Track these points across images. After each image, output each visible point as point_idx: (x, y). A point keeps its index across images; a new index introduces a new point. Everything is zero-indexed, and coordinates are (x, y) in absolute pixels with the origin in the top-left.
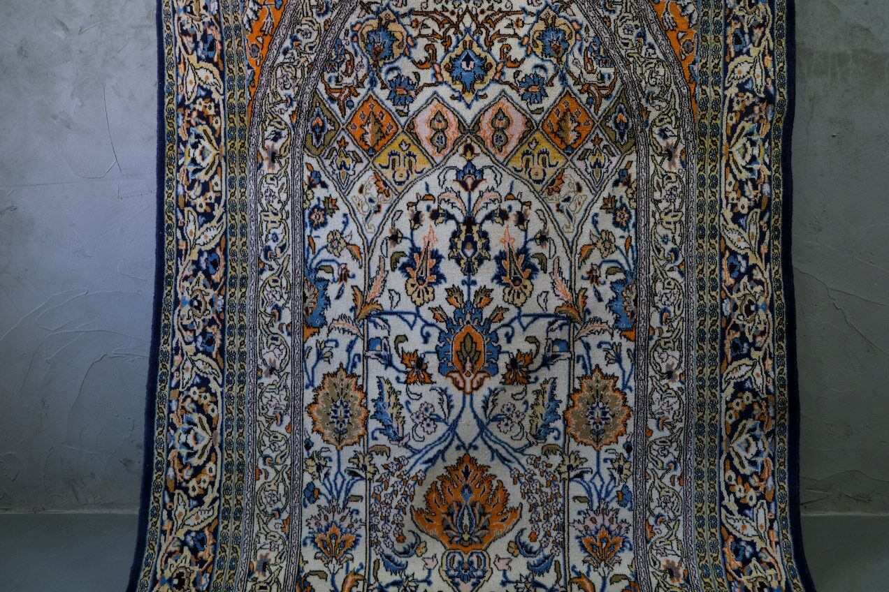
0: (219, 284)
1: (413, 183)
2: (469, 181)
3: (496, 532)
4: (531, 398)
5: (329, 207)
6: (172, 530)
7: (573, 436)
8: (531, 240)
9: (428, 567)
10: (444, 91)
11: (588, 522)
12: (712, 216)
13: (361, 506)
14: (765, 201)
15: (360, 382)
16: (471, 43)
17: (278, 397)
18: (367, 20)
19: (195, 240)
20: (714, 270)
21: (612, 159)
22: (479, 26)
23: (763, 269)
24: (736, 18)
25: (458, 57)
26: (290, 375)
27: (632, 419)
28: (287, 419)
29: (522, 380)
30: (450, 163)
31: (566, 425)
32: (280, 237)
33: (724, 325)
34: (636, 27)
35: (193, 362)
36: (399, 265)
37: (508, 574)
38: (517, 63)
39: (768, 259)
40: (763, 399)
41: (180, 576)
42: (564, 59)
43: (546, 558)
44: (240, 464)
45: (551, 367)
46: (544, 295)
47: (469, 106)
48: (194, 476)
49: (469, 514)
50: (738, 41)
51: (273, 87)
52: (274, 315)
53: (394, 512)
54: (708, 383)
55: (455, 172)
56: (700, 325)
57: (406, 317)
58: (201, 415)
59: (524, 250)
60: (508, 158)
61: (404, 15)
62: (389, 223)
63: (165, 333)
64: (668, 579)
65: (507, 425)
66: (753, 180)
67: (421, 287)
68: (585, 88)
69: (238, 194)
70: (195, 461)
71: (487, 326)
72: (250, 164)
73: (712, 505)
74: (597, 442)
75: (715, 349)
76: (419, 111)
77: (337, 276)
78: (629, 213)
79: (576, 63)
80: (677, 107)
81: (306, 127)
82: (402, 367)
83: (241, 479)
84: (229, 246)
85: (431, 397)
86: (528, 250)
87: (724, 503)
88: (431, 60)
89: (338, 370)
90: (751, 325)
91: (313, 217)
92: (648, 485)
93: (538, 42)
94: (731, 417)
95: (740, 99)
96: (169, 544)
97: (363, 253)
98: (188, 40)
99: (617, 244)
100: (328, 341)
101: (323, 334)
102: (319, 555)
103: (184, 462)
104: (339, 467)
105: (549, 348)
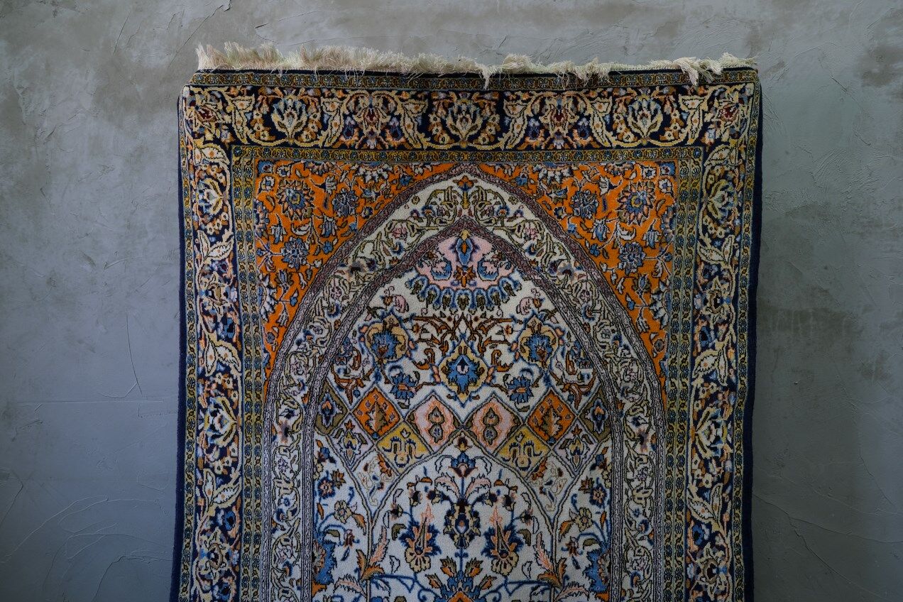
0: (234, 539)
1: (415, 465)
2: (463, 469)
5: (337, 480)
8: (517, 518)
12: (679, 491)
14: (727, 476)
16: (466, 349)
18: (373, 323)
19: (213, 498)
20: (680, 539)
21: (590, 446)
22: (473, 332)
23: (725, 536)
24: (703, 317)
25: (454, 361)
30: (446, 452)
32: (292, 502)
33: (688, 587)
34: (613, 331)
36: (399, 535)
38: (506, 367)
39: (729, 526)
42: (548, 363)
46: (528, 564)
47: (463, 405)
50: (704, 337)
51: (287, 372)
52: (285, 572)
55: (450, 460)
56: (667, 587)
57: (405, 581)
59: (511, 528)
60: (497, 450)
61: (406, 320)
62: (391, 499)
63: (184, 582)
66: (716, 458)
67: (418, 556)
68: (567, 387)
69: (254, 462)
71: (476, 593)
72: (265, 436)
76: (419, 405)
77: (342, 540)
78: (605, 492)
79: (559, 366)
80: (649, 398)
81: (317, 409)
84: (245, 506)
86: (514, 527)
88: (430, 362)
90: (712, 586)
91: (322, 487)
93: (526, 348)
95: (705, 389)
97: (367, 523)
98: (209, 320)
99: (593, 519)
100: (334, 597)
101: (330, 590)
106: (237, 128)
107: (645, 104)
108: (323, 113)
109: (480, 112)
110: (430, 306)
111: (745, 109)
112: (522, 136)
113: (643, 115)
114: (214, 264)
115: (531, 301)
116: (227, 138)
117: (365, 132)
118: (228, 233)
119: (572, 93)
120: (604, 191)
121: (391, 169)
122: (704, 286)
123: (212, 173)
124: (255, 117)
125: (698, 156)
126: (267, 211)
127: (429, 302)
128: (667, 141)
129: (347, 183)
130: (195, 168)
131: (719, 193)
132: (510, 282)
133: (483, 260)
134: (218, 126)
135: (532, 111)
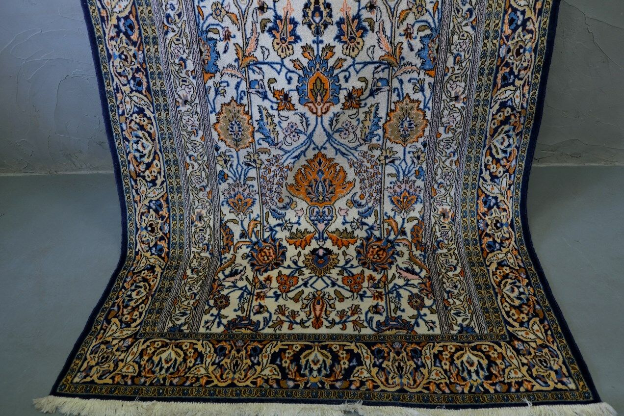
0: (137, 42)
3: (339, 195)
4: (361, 117)
6: (140, 200)
7: (389, 139)
8: (363, 8)
9: (298, 215)
11: (396, 188)
13: (255, 183)
15: (246, 109)
17: (192, 119)
19: (112, 9)
20: (498, 24)
23: (535, 21)
26: (198, 105)
27: (429, 126)
28: (201, 133)
29: (355, 106)
31: (385, 132)
32: (176, 7)
33: (498, 64)
35: (130, 98)
36: (267, 29)
37: (347, 218)
39: (540, 13)
40: (517, 112)
41: (151, 225)
43: (370, 208)
44: (174, 161)
45: (376, 96)
46: (372, 48)
48: (147, 168)
49: (322, 186)
52: (181, 65)
53: (275, 186)
54: (482, 103)
56: (482, 64)
57: (274, 66)
58: (143, 132)
59: (358, 17)
63: (107, 78)
64: (442, 219)
65: (345, 134)
67: (284, 45)
70: (146, 160)
71: (331, 72)
73: (475, 177)
74: (405, 142)
75: (490, 80)
77: (222, 37)
82: (274, 100)
83: (177, 170)
84: (139, 14)
85: (295, 119)
86: (361, 15)
89: (231, 101)
90: (518, 63)
92: (435, 166)
94: (494, 124)
96: (140, 208)
97: (240, 19)
99: (427, 8)
100: (221, 82)
101: (218, 78)
102: (232, 210)
103: (139, 160)
104: (238, 161)
105: (374, 84)
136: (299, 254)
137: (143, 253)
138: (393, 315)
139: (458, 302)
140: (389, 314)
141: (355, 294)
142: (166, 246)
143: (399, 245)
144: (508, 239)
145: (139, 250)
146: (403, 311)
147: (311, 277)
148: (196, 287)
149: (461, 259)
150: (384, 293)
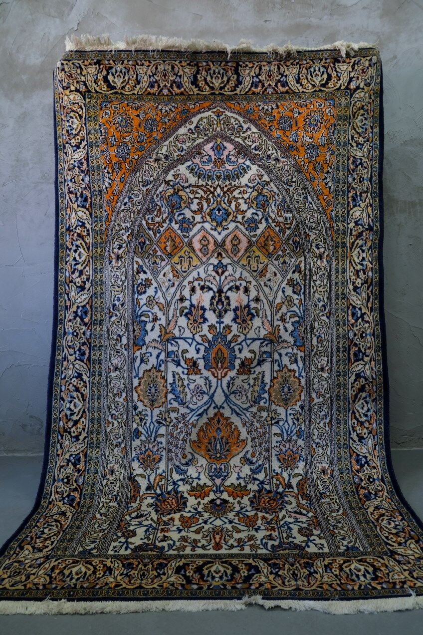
0: (88, 323)
1: (191, 272)
2: (220, 271)
3: (234, 453)
4: (252, 382)
5: (147, 284)
6: (62, 454)
7: (274, 402)
8: (251, 300)
9: (199, 471)
10: (207, 226)
11: (282, 447)
12: (343, 288)
13: (163, 440)
14: (369, 280)
15: (163, 374)
16: (221, 201)
17: (119, 383)
18: (168, 189)
19: (75, 300)
20: (344, 316)
21: (292, 259)
22: (225, 193)
23: (369, 315)
24: (353, 188)
25: (214, 209)
26: (126, 371)
27: (304, 392)
28: (124, 395)
29: (247, 372)
30: (210, 262)
31: (270, 396)
32: (121, 299)
33: (349, 344)
34: (303, 193)
35: (74, 365)
36: (184, 313)
37: (240, 474)
38: (244, 212)
39: (372, 310)
40: (370, 382)
41: (67, 477)
42: (267, 210)
43: (260, 466)
44: (98, 419)
45: (262, 366)
46: (258, 328)
47: (220, 234)
48: (74, 425)
49: (220, 443)
50: (354, 199)
51: (118, 222)
52: (118, 340)
53: (181, 442)
54: (342, 374)
55: (213, 266)
56: (338, 344)
57: (187, 340)
58: (78, 393)
59: (248, 306)
60: (239, 260)
61: (187, 187)
62: (179, 292)
63: (59, 350)
64: (322, 475)
65: (239, 396)
66: (363, 270)
67: (195, 325)
68: (278, 224)
69: (99, 277)
70: (75, 418)
71: (229, 345)
72: (106, 261)
73: (345, 437)
74: (286, 405)
75: (345, 356)
76: (195, 235)
77: (151, 319)
78: (301, 287)
79: (273, 212)
80: (324, 233)
81: (136, 242)
82: (186, 366)
83: (99, 427)
84: (94, 304)
85: (200, 381)
86: (250, 306)
87: (351, 436)
88: (200, 210)
89: (152, 368)
90: (363, 344)
91: (139, 289)
92: (312, 427)
93: (254, 201)
94: (354, 391)
95: (356, 229)
96: (61, 461)
98: (72, 196)
99: (295, 302)
100: (146, 353)
101: (144, 350)
102: (141, 466)
103: (69, 418)
104: (152, 419)
105: (261, 356)
106: (89, 84)
107: (317, 69)
108: (137, 75)
109: (226, 74)
110: (200, 180)
111: (372, 70)
112: (249, 87)
113: (316, 74)
114: (75, 163)
115: (257, 176)
116: (83, 89)
117: (161, 85)
118: (84, 144)
119: (276, 63)
120: (296, 115)
121: (176, 106)
122: (353, 170)
123: (75, 109)
124: (99, 77)
125: (347, 96)
126: (106, 129)
127: (199, 177)
128: (330, 88)
129: (151, 114)
130: (64, 107)
131: (360, 118)
132: (245, 166)
133: (229, 155)
134: (78, 82)
135: (255, 73)
136: (199, 503)
137: (55, 503)
138: (285, 540)
139: (342, 532)
140: (282, 540)
141: (251, 528)
142: (79, 496)
143: (287, 497)
144: (381, 491)
145: (53, 500)
146: (295, 538)
147: (210, 518)
148: (105, 525)
149: (343, 505)
150: (276, 527)
